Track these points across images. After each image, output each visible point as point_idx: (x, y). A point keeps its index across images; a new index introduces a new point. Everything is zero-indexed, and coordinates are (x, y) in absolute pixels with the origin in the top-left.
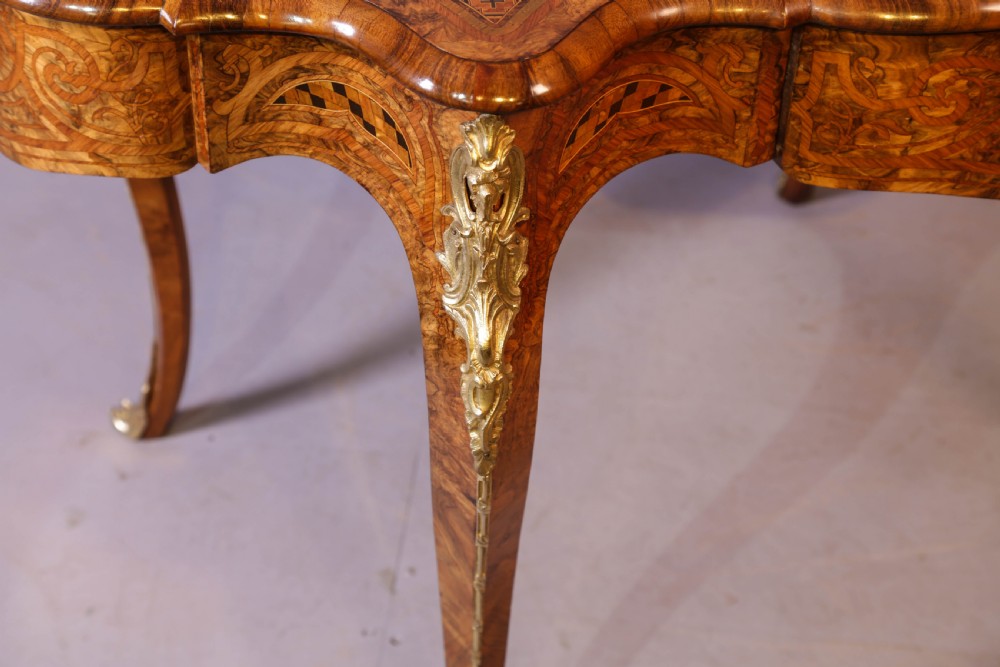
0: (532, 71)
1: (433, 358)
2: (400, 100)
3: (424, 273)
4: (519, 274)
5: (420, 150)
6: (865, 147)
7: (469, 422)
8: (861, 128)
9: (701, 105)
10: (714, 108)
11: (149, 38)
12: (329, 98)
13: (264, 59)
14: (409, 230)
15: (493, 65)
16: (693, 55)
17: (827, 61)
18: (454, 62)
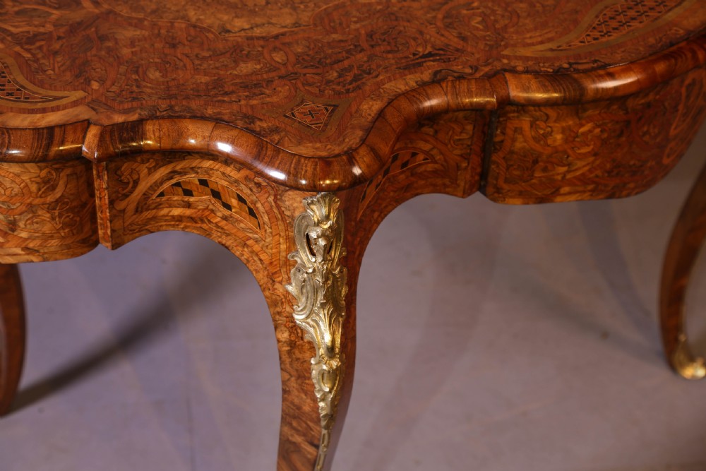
0: (356, 160)
1: (287, 356)
2: (250, 186)
3: (276, 300)
4: (343, 293)
5: (267, 217)
6: (540, 177)
7: (319, 396)
8: (537, 165)
9: (436, 162)
10: (445, 164)
11: (67, 165)
12: (196, 189)
13: (149, 169)
14: (261, 272)
15: (330, 159)
16: (431, 131)
17: (516, 126)
18: (303, 160)
